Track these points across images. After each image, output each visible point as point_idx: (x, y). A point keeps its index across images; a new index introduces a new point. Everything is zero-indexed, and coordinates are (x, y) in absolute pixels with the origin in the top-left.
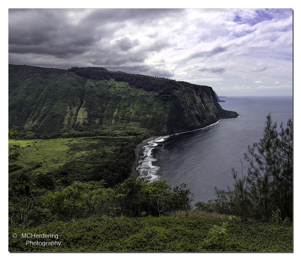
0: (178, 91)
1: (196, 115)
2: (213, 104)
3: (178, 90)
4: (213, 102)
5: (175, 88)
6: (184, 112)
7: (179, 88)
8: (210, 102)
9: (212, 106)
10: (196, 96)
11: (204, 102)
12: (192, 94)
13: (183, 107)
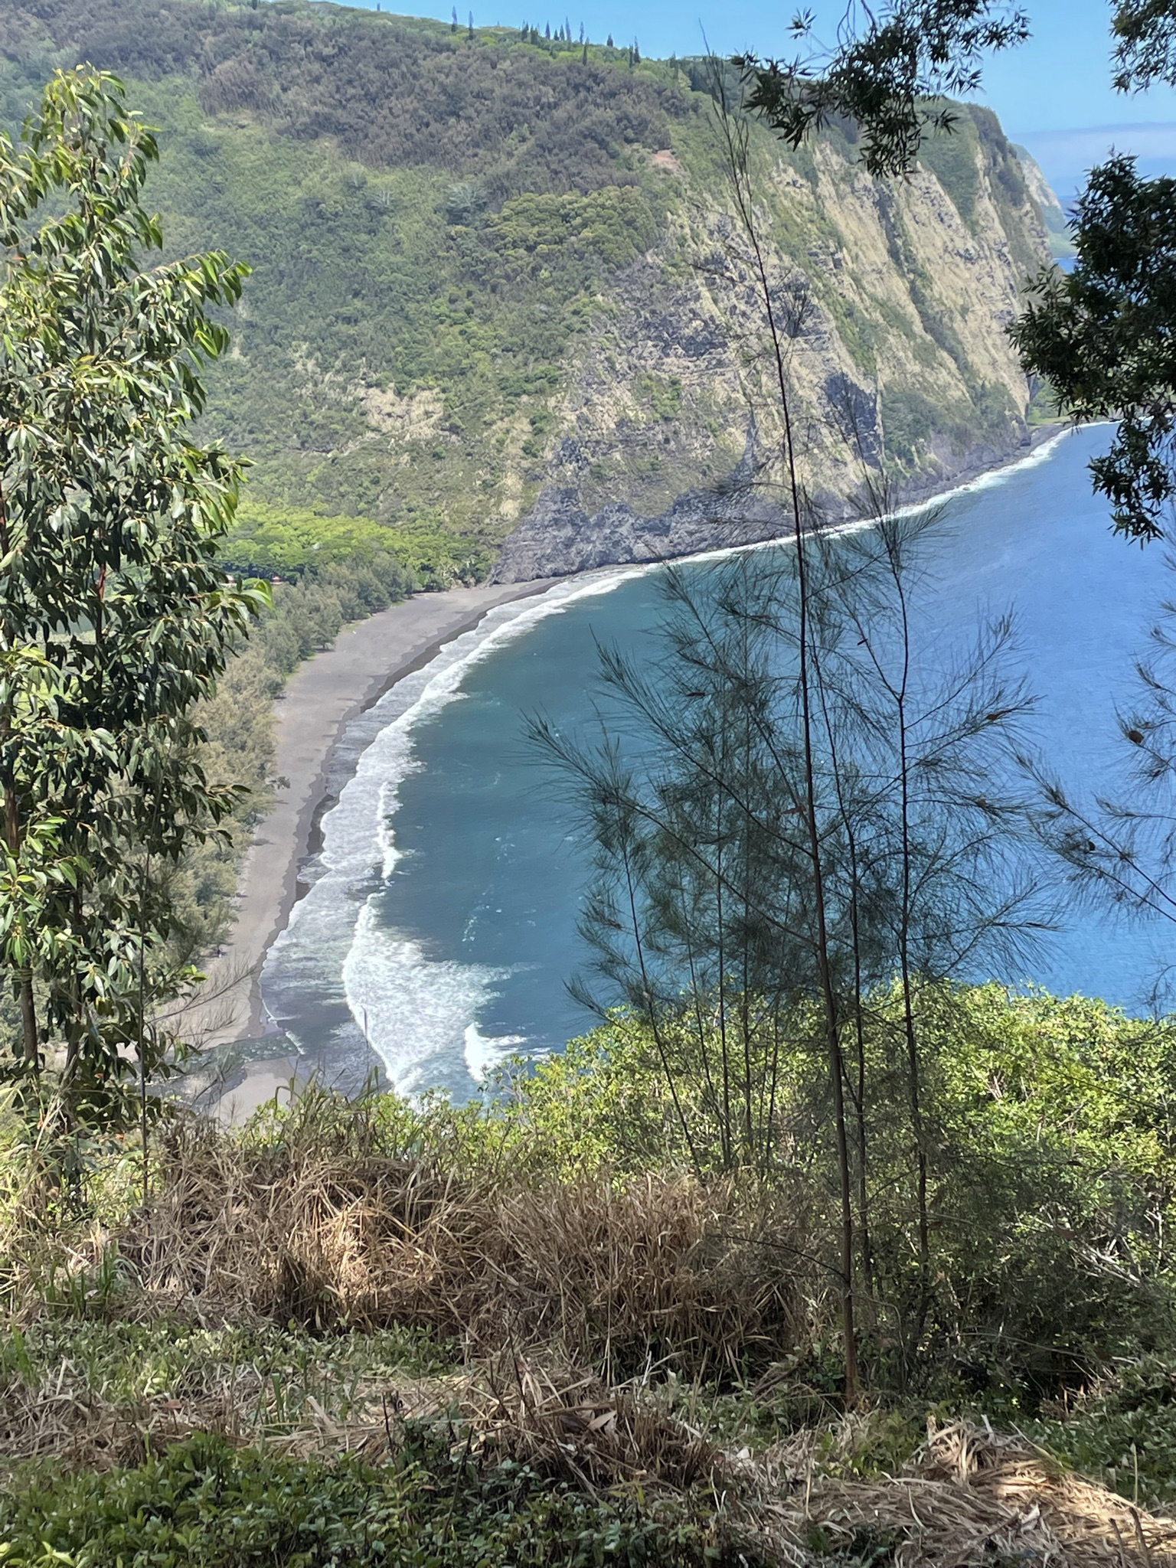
0: (663, 159)
1: (838, 388)
2: (999, 275)
3: (663, 145)
4: (1001, 255)
5: (636, 130)
6: (720, 363)
7: (675, 130)
8: (968, 259)
9: (995, 292)
10: (841, 197)
11: (910, 258)
12: (794, 183)
13: (716, 312)
